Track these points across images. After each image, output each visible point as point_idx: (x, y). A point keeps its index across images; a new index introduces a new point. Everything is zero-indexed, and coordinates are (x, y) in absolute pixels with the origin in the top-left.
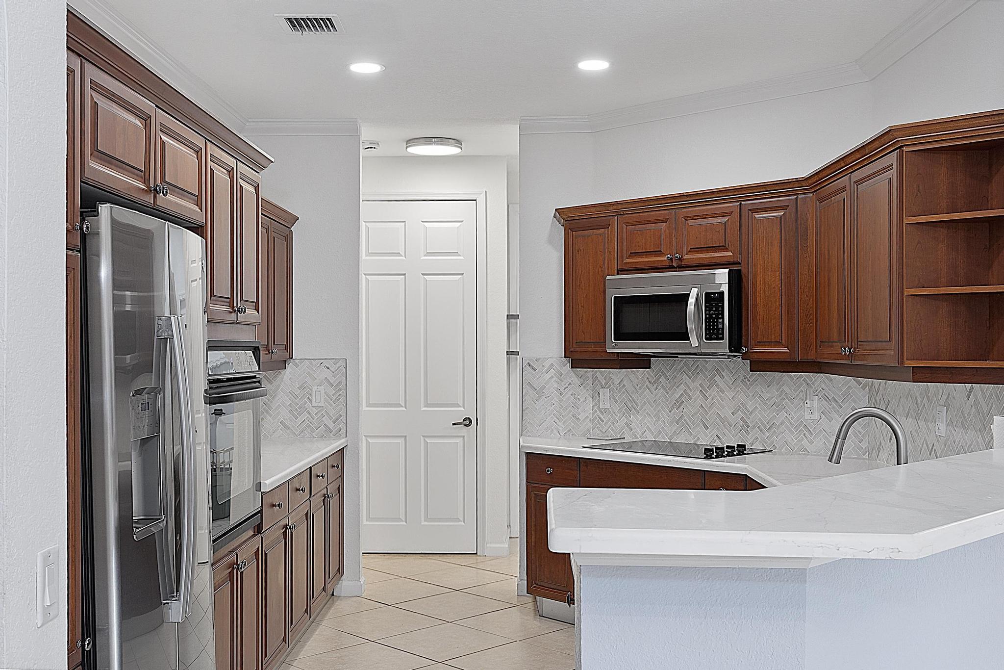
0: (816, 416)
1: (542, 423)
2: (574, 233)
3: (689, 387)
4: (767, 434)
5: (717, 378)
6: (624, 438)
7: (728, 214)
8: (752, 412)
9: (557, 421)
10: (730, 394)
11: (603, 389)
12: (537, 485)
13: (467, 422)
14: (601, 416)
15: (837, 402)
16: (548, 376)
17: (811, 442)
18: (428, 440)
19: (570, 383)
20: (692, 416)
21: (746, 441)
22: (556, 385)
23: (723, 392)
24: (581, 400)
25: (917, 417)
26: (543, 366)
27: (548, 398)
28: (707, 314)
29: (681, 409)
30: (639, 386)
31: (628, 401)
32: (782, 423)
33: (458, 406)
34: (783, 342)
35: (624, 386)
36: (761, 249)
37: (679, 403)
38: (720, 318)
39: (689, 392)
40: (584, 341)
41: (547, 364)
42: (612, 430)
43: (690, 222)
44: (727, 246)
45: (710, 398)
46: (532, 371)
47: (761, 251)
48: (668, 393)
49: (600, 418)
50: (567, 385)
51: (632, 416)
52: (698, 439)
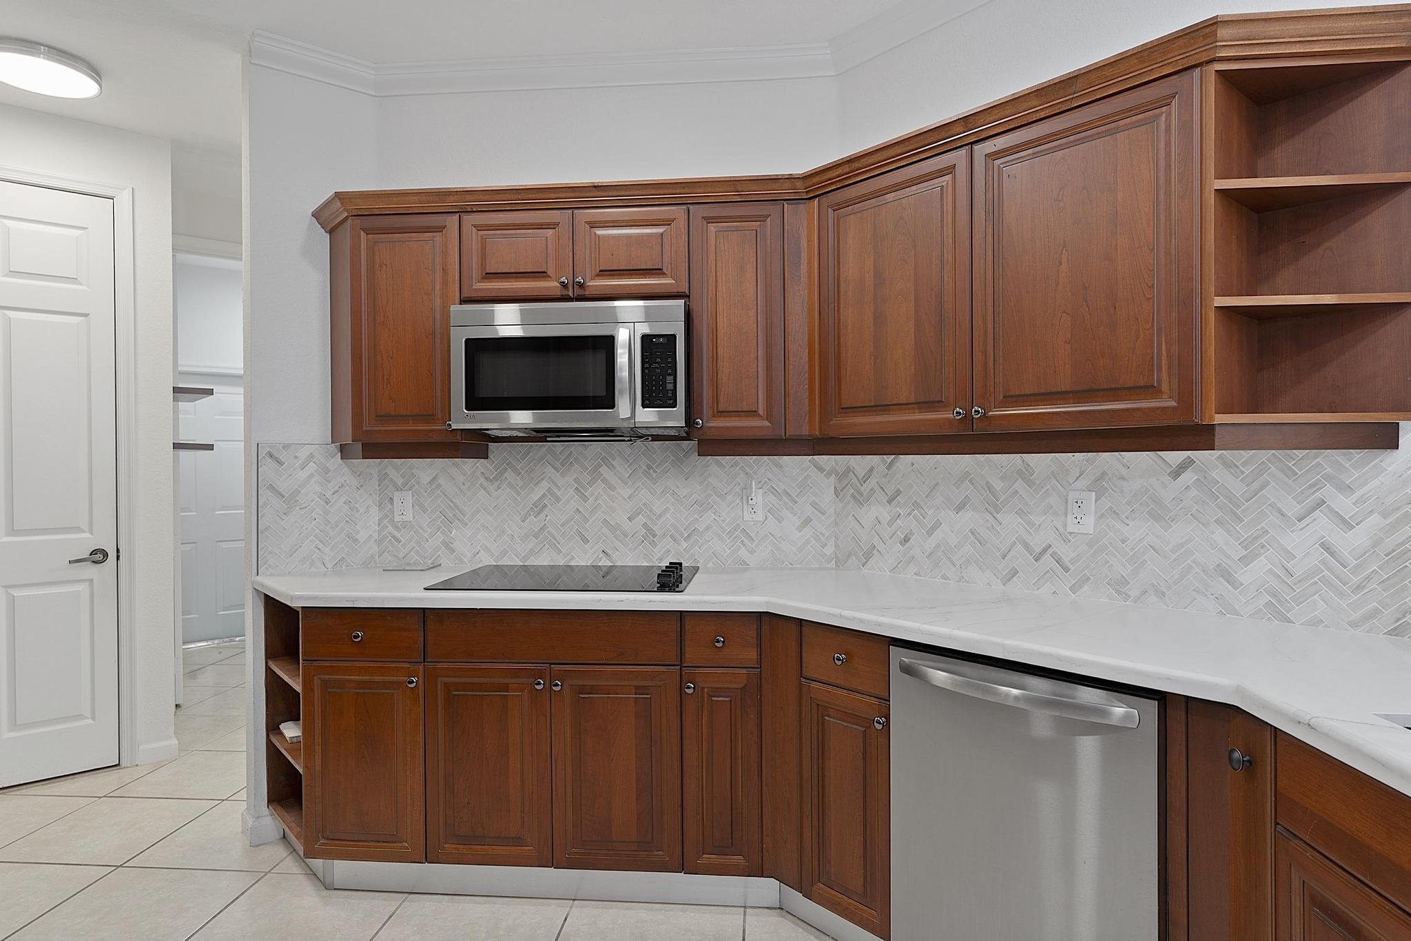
0: (760, 516)
1: (294, 552)
2: (370, 236)
3: (556, 485)
4: (685, 545)
5: (604, 470)
6: (440, 564)
7: (667, 222)
8: (660, 516)
9: (320, 546)
10: (626, 492)
11: (400, 492)
12: (327, 664)
13: (98, 556)
14: (396, 533)
15: (790, 495)
16: (303, 475)
17: (752, 552)
18: (17, 593)
19: (342, 485)
20: (562, 525)
21: (652, 555)
22: (318, 489)
23: (612, 488)
24: (361, 511)
25: (992, 510)
26: (296, 457)
27: (305, 510)
28: (647, 368)
29: (542, 515)
30: (468, 484)
31: (447, 508)
32: (707, 529)
33: (78, 530)
34: (761, 412)
35: (439, 486)
36: (724, 276)
37: (539, 507)
38: (670, 375)
39: (556, 491)
40: (393, 414)
41: (303, 453)
42: (418, 553)
43: (600, 232)
44: (665, 270)
45: (591, 500)
46: (275, 465)
47: (724, 279)
48: (519, 494)
49: (394, 537)
50: (337, 488)
51: (454, 531)
52: (573, 558)
